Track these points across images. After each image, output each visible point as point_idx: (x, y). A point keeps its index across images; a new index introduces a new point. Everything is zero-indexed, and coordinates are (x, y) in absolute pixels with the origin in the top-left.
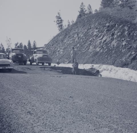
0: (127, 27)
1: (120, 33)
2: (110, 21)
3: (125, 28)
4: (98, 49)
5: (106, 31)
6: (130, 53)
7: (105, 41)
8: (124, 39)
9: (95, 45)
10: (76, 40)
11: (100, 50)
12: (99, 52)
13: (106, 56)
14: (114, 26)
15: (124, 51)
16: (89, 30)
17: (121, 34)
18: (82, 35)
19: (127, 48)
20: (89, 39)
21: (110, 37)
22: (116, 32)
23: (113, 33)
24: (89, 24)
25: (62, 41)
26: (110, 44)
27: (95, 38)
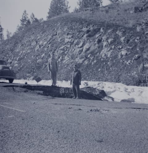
0: (121, 31)
1: (112, 39)
2: (87, 25)
3: (117, 33)
4: (79, 60)
5: (87, 37)
6: (142, 65)
7: (88, 49)
8: (122, 47)
9: (73, 55)
10: (36, 49)
11: (83, 61)
12: (82, 64)
13: (99, 70)
14: (98, 31)
15: (129, 63)
16: (54, 36)
17: (114, 41)
18: (45, 43)
19: (133, 58)
20: (60, 47)
21: (95, 44)
22: (103, 38)
23: (99, 39)
24: (51, 29)
25: (12, 50)
26: (98, 53)
27: (69, 46)
